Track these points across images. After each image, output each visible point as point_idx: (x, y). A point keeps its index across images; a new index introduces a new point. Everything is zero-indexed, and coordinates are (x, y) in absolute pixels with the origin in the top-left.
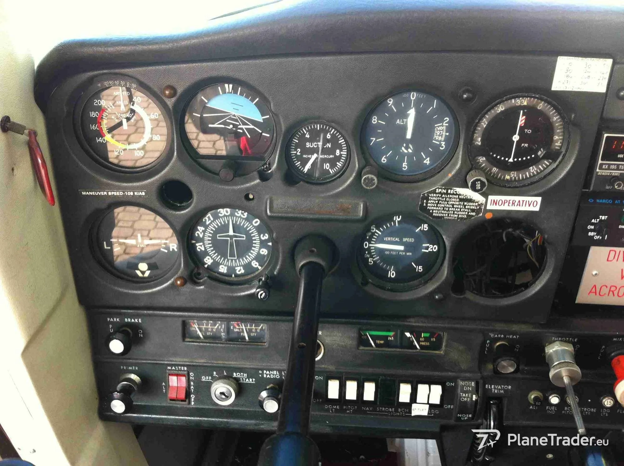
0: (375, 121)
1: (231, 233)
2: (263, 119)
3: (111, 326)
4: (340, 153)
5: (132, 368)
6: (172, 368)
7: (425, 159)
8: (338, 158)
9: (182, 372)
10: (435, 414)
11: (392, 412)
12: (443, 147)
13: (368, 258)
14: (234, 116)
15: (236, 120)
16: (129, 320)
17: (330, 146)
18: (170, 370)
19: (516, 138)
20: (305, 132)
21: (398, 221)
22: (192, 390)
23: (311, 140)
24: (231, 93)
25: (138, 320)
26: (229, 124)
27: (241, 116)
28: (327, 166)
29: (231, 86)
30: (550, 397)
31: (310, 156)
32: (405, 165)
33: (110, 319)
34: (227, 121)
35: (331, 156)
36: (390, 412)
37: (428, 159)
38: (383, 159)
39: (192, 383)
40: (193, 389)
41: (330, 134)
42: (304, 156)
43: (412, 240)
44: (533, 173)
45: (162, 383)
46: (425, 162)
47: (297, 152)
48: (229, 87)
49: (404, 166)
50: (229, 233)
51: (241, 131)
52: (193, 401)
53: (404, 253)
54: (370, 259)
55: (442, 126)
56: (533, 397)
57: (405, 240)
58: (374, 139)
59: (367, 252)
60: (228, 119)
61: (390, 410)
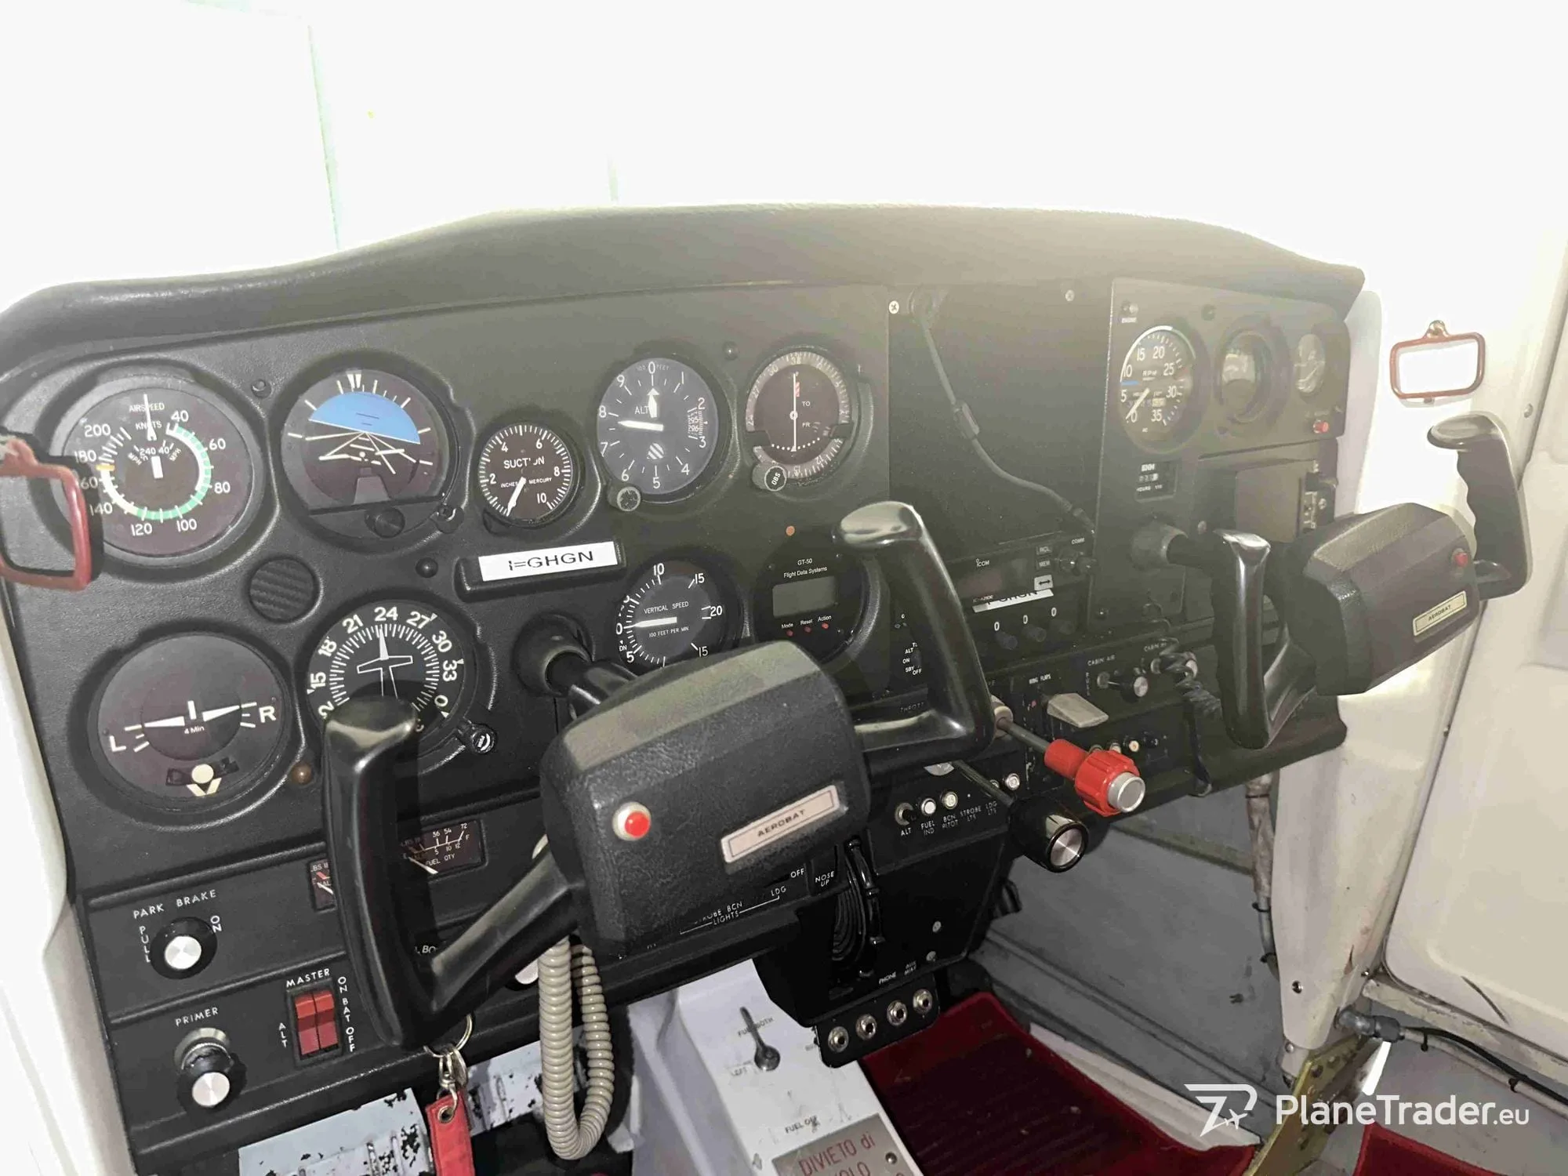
0: (603, 414)
1: (384, 655)
2: (421, 436)
3: (142, 929)
4: (560, 470)
5: (204, 1014)
6: (296, 981)
7: (683, 466)
8: (558, 482)
9: (320, 982)
10: (781, 894)
11: (718, 916)
12: (703, 444)
13: (624, 652)
14: (365, 436)
15: (369, 444)
16: (187, 900)
17: (543, 462)
18: (291, 987)
19: (794, 415)
20: (501, 442)
21: (661, 576)
22: (347, 1016)
23: (510, 456)
24: (360, 389)
25: (208, 895)
26: (356, 452)
27: (379, 437)
28: (542, 498)
29: (359, 377)
30: (923, 805)
31: (512, 484)
32: (656, 480)
33: (140, 912)
34: (352, 445)
35: (547, 479)
36: (716, 918)
37: (687, 465)
38: (623, 475)
39: (345, 1001)
40: (347, 1014)
41: (541, 441)
42: (503, 485)
43: (685, 604)
44: (820, 466)
45: (279, 1025)
46: (683, 471)
47: (490, 479)
48: (355, 378)
49: (655, 482)
50: (379, 656)
51: (378, 463)
52: (353, 1042)
53: (677, 630)
54: (628, 653)
55: (697, 410)
56: (901, 813)
57: (675, 606)
58: (606, 443)
59: (622, 642)
60: (354, 443)
61: (715, 914)
